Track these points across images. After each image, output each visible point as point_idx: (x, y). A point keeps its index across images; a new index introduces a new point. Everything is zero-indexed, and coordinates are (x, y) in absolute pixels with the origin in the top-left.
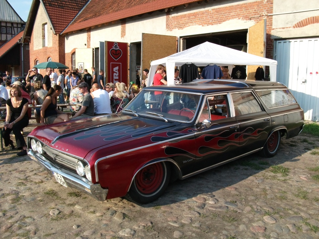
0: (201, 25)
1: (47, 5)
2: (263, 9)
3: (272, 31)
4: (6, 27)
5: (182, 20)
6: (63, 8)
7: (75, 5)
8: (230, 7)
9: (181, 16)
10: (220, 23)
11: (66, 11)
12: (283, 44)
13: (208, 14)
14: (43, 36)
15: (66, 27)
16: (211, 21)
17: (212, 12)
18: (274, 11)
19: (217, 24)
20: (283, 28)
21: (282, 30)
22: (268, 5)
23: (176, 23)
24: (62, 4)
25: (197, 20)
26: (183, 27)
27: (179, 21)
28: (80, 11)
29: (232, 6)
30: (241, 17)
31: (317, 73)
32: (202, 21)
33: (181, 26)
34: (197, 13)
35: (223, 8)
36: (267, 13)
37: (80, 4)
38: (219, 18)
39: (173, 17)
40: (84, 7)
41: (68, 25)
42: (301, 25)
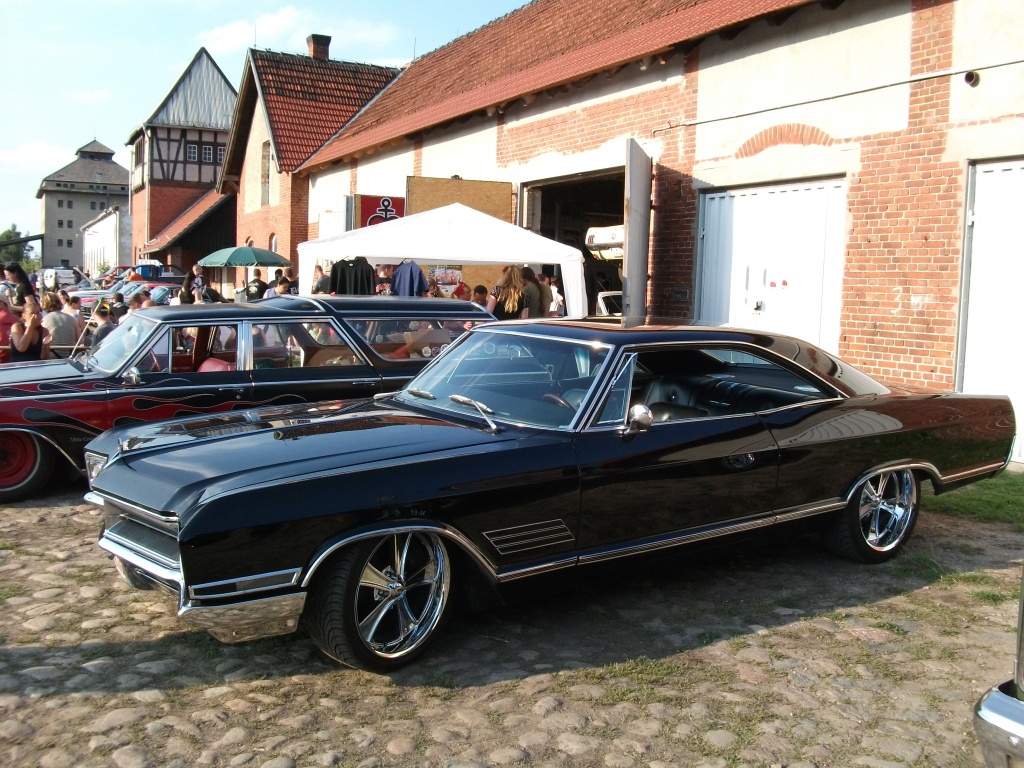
0: (561, 153)
1: (270, 94)
2: (677, 109)
3: (695, 167)
4: (215, 145)
5: (526, 139)
6: (316, 101)
7: (354, 88)
8: (616, 102)
9: (525, 126)
10: (596, 147)
11: (322, 108)
12: (720, 202)
13: (575, 122)
14: (263, 177)
15: (315, 152)
16: (580, 139)
17: (582, 117)
18: (698, 112)
19: (591, 149)
20: (716, 159)
21: (713, 164)
22: (688, 97)
23: (514, 145)
24: (315, 87)
25: (554, 137)
26: (529, 157)
27: (519, 141)
28: (363, 106)
29: (620, 100)
30: (636, 128)
31: (785, 283)
32: (564, 140)
33: (524, 153)
34: (554, 118)
35: (603, 105)
36: (687, 117)
37: (368, 86)
38: (594, 133)
39: (509, 131)
40: (377, 93)
41: (320, 147)
42: (752, 148)
